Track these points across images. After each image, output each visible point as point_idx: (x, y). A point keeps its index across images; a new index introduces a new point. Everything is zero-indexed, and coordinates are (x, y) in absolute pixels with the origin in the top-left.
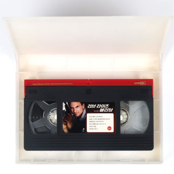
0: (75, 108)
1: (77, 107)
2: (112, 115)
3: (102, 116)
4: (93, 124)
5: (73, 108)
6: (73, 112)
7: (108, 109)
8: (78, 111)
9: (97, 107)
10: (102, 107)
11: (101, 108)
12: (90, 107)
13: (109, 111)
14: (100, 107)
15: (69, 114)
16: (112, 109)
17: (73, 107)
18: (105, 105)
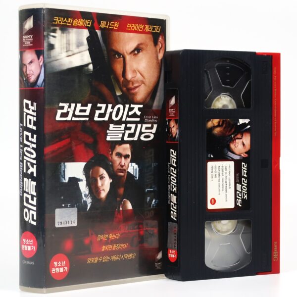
0: (241, 140)
1: (244, 145)
2: (232, 206)
3: (230, 188)
4: (219, 172)
5: (242, 136)
6: (236, 137)
7: (241, 198)
8: (237, 145)
9: (243, 179)
10: (243, 187)
11: (242, 185)
12: (244, 167)
13: (237, 200)
14: (243, 183)
15: (233, 130)
16: (241, 206)
17: (244, 137)
18: (246, 192)
